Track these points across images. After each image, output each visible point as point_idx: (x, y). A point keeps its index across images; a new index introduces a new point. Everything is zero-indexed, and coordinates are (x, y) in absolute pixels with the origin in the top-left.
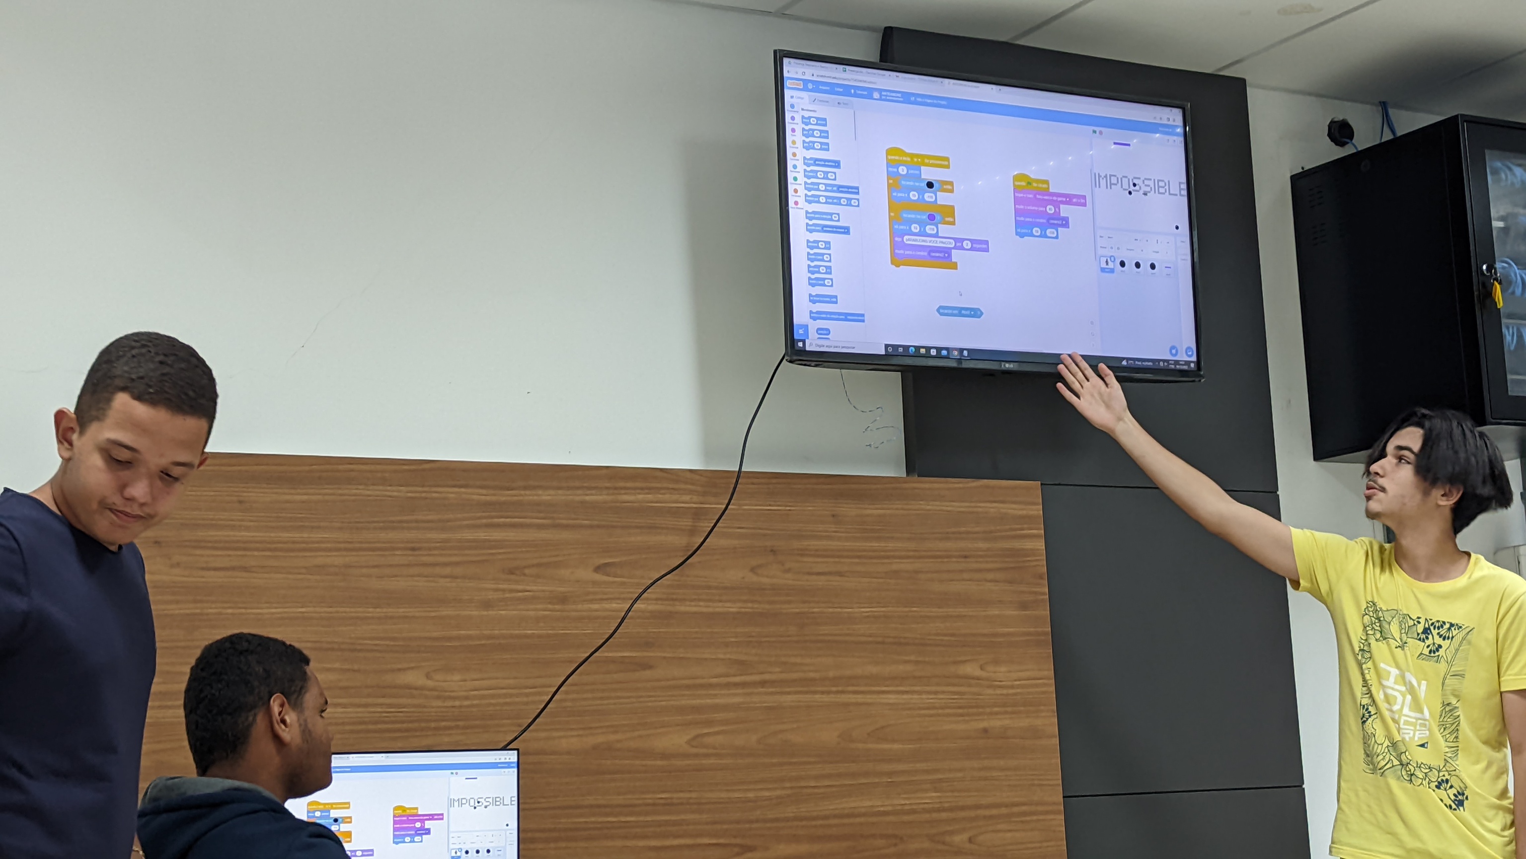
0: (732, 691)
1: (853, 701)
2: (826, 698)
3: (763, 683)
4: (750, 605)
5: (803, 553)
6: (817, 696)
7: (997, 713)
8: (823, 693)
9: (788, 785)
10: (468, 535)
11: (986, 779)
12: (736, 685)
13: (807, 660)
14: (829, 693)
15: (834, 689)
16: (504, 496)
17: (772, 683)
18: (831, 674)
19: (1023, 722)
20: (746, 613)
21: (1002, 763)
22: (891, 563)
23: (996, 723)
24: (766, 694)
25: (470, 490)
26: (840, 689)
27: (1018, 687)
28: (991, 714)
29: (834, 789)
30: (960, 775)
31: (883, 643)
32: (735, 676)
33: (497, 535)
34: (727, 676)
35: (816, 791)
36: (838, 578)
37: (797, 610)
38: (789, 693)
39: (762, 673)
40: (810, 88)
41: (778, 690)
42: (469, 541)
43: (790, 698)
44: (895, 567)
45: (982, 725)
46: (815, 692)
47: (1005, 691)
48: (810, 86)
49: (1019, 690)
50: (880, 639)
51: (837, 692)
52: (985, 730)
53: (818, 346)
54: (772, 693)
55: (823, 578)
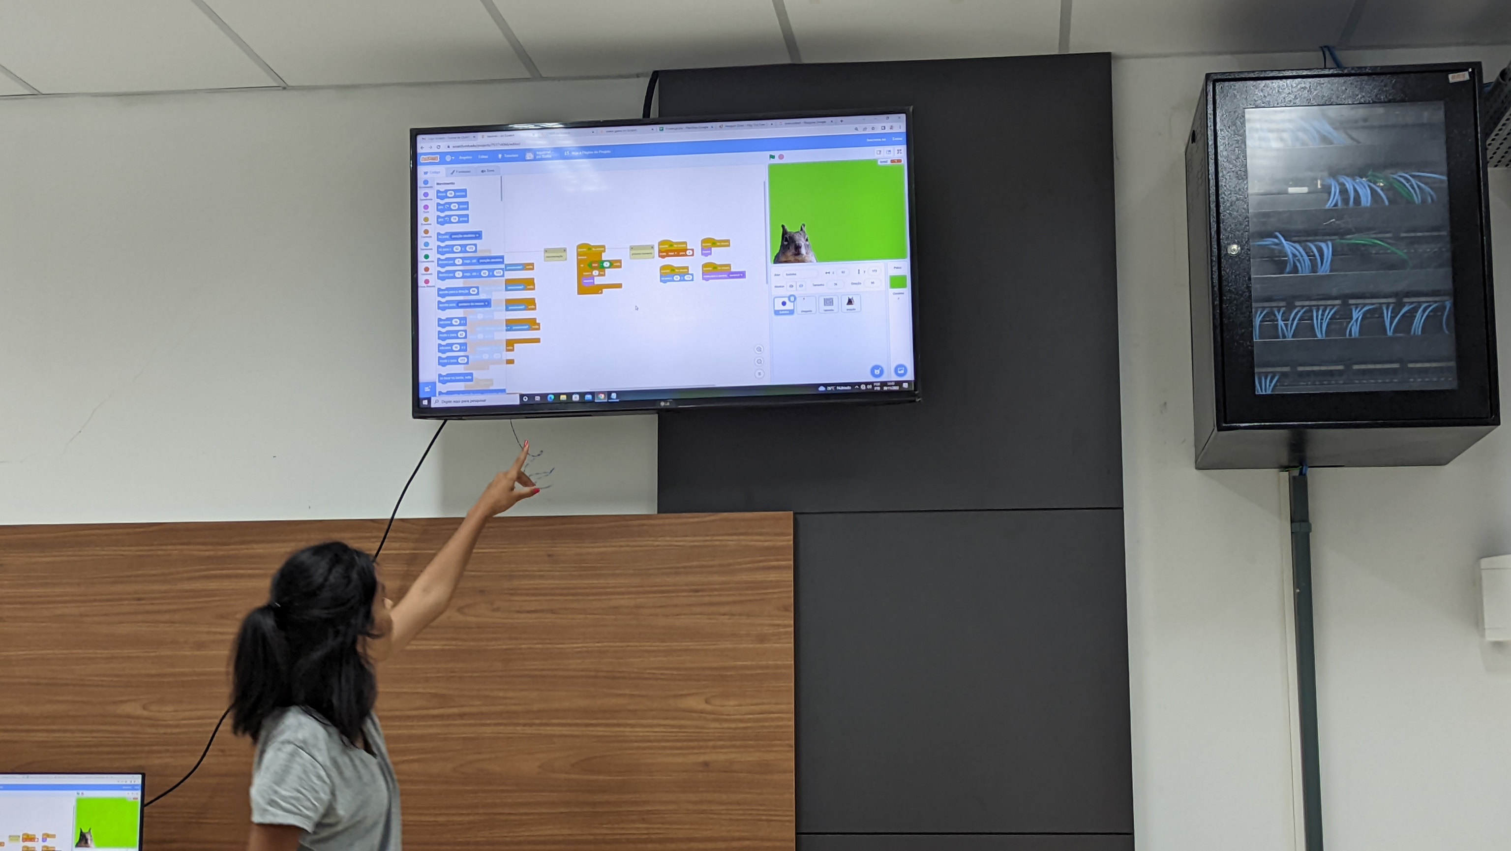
0: (429, 723)
1: (558, 733)
2: (528, 730)
3: (462, 716)
4: (454, 642)
5: (514, 592)
6: (519, 728)
7: (722, 747)
8: (524, 725)
9: (481, 811)
10: (187, 586)
11: (703, 812)
12: (434, 717)
13: (510, 694)
14: (531, 725)
15: (537, 721)
16: (222, 551)
17: (472, 715)
18: (536, 707)
19: (753, 757)
20: (449, 650)
21: (724, 797)
22: (610, 599)
23: (719, 757)
24: (465, 725)
25: (191, 547)
26: (544, 721)
27: (749, 720)
28: (714, 747)
29: (531, 817)
30: (672, 807)
31: (596, 677)
32: (434, 708)
33: (213, 585)
34: (427, 709)
35: (512, 817)
36: (550, 615)
37: (504, 647)
38: (489, 725)
39: (463, 706)
40: (448, 160)
41: (478, 722)
42: (187, 591)
43: (488, 730)
44: (613, 603)
45: (702, 758)
46: (518, 725)
47: (733, 725)
48: (448, 158)
49: (749, 725)
50: (593, 674)
51: (541, 725)
52: (706, 764)
53: (444, 402)
54: (470, 725)
55: (534, 615)
